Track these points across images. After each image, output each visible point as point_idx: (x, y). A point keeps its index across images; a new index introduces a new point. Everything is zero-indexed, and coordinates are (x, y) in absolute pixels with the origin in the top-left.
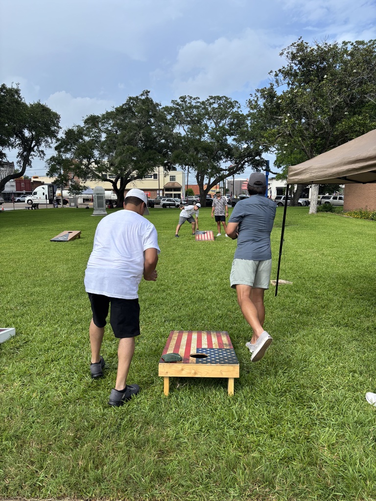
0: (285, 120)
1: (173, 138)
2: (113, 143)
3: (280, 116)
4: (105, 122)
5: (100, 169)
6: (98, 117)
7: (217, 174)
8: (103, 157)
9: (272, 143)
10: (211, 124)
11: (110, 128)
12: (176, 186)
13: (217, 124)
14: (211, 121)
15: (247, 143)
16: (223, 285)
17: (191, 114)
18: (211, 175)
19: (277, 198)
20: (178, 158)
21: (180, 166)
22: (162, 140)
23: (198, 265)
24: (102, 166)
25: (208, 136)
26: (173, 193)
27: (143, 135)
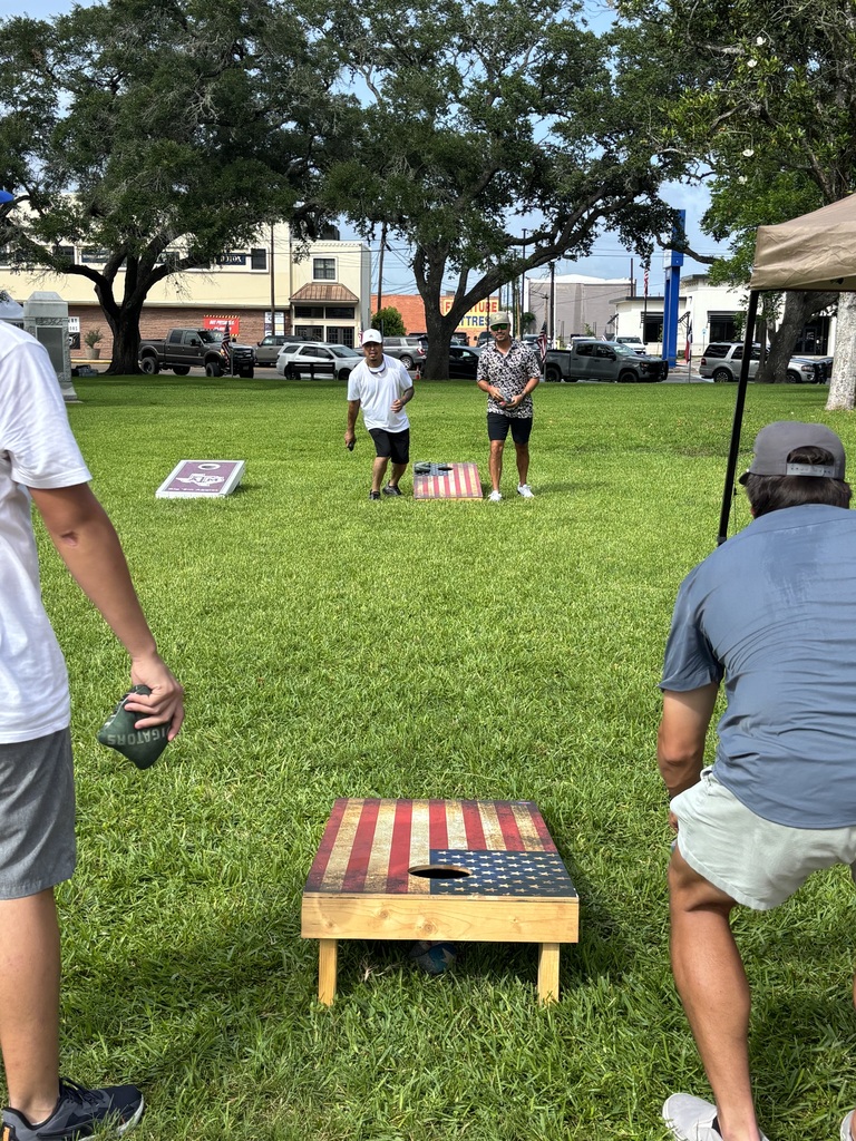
0: (748, 58)
1: (330, 117)
2: (101, 129)
3: (728, 44)
4: (68, 49)
5: (48, 228)
6: (44, 27)
7: (494, 258)
8: (61, 180)
9: (699, 144)
10: (472, 69)
11: (88, 72)
12: (337, 297)
13: (492, 66)
14: (473, 55)
15: (605, 144)
16: (517, 652)
17: (396, 25)
18: (472, 261)
19: (711, 352)
20: (346, 190)
21: (354, 223)
22: (285, 121)
23: (426, 583)
24: (58, 213)
25: (461, 111)
26: (326, 323)
27: (216, 101)
